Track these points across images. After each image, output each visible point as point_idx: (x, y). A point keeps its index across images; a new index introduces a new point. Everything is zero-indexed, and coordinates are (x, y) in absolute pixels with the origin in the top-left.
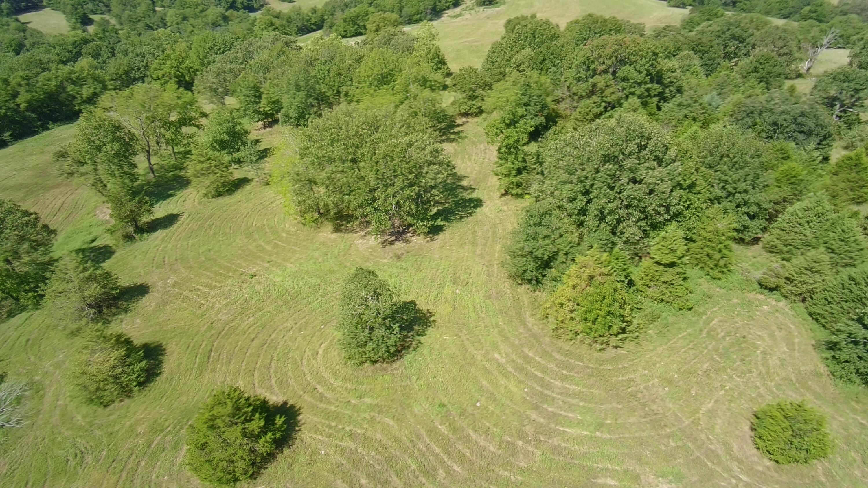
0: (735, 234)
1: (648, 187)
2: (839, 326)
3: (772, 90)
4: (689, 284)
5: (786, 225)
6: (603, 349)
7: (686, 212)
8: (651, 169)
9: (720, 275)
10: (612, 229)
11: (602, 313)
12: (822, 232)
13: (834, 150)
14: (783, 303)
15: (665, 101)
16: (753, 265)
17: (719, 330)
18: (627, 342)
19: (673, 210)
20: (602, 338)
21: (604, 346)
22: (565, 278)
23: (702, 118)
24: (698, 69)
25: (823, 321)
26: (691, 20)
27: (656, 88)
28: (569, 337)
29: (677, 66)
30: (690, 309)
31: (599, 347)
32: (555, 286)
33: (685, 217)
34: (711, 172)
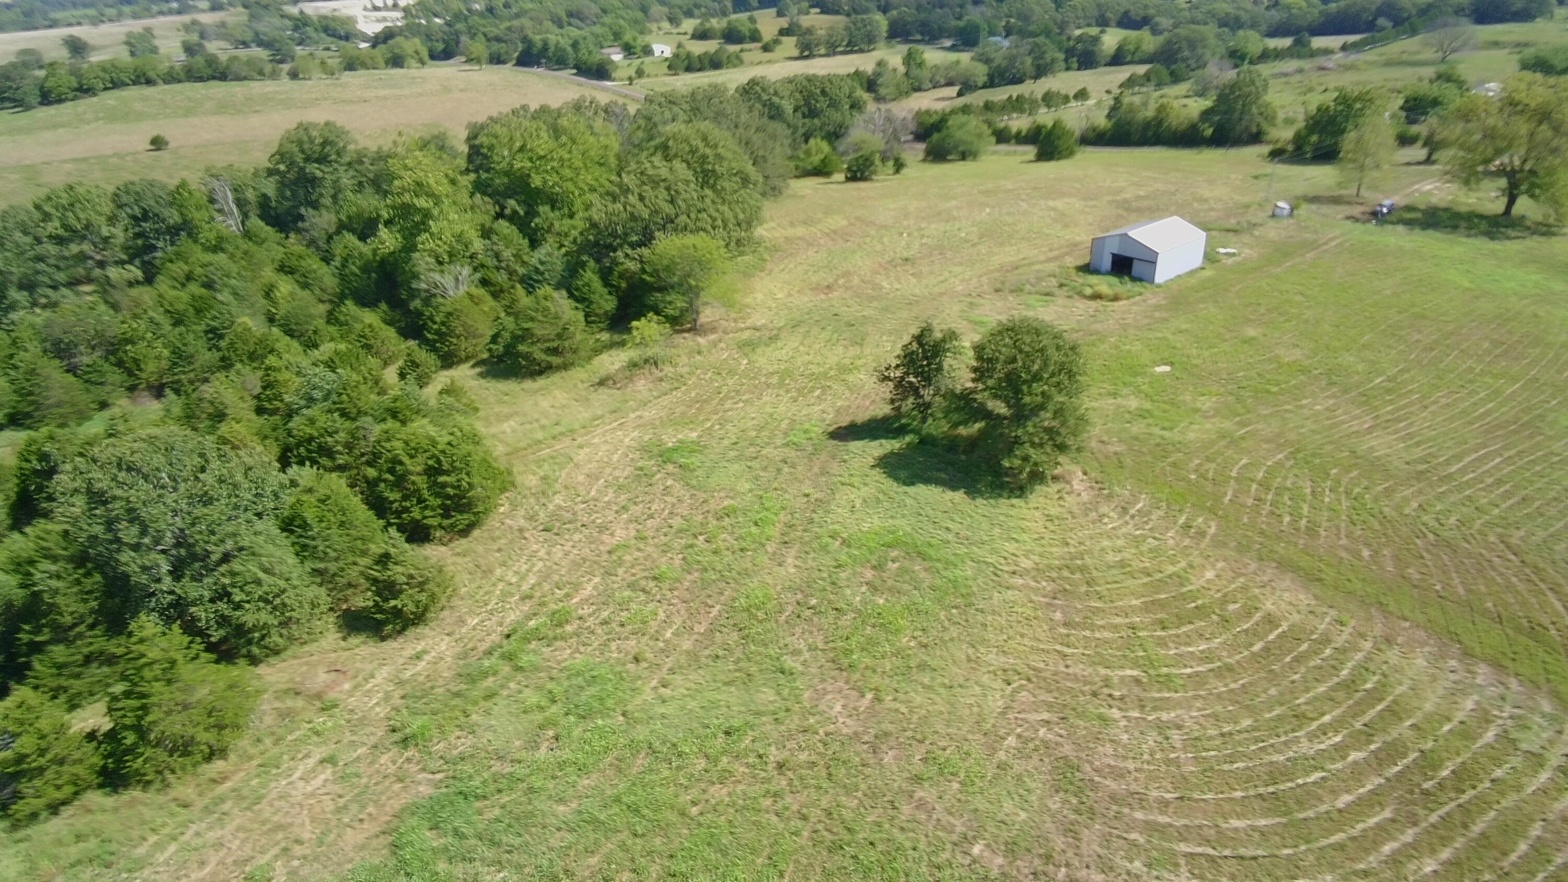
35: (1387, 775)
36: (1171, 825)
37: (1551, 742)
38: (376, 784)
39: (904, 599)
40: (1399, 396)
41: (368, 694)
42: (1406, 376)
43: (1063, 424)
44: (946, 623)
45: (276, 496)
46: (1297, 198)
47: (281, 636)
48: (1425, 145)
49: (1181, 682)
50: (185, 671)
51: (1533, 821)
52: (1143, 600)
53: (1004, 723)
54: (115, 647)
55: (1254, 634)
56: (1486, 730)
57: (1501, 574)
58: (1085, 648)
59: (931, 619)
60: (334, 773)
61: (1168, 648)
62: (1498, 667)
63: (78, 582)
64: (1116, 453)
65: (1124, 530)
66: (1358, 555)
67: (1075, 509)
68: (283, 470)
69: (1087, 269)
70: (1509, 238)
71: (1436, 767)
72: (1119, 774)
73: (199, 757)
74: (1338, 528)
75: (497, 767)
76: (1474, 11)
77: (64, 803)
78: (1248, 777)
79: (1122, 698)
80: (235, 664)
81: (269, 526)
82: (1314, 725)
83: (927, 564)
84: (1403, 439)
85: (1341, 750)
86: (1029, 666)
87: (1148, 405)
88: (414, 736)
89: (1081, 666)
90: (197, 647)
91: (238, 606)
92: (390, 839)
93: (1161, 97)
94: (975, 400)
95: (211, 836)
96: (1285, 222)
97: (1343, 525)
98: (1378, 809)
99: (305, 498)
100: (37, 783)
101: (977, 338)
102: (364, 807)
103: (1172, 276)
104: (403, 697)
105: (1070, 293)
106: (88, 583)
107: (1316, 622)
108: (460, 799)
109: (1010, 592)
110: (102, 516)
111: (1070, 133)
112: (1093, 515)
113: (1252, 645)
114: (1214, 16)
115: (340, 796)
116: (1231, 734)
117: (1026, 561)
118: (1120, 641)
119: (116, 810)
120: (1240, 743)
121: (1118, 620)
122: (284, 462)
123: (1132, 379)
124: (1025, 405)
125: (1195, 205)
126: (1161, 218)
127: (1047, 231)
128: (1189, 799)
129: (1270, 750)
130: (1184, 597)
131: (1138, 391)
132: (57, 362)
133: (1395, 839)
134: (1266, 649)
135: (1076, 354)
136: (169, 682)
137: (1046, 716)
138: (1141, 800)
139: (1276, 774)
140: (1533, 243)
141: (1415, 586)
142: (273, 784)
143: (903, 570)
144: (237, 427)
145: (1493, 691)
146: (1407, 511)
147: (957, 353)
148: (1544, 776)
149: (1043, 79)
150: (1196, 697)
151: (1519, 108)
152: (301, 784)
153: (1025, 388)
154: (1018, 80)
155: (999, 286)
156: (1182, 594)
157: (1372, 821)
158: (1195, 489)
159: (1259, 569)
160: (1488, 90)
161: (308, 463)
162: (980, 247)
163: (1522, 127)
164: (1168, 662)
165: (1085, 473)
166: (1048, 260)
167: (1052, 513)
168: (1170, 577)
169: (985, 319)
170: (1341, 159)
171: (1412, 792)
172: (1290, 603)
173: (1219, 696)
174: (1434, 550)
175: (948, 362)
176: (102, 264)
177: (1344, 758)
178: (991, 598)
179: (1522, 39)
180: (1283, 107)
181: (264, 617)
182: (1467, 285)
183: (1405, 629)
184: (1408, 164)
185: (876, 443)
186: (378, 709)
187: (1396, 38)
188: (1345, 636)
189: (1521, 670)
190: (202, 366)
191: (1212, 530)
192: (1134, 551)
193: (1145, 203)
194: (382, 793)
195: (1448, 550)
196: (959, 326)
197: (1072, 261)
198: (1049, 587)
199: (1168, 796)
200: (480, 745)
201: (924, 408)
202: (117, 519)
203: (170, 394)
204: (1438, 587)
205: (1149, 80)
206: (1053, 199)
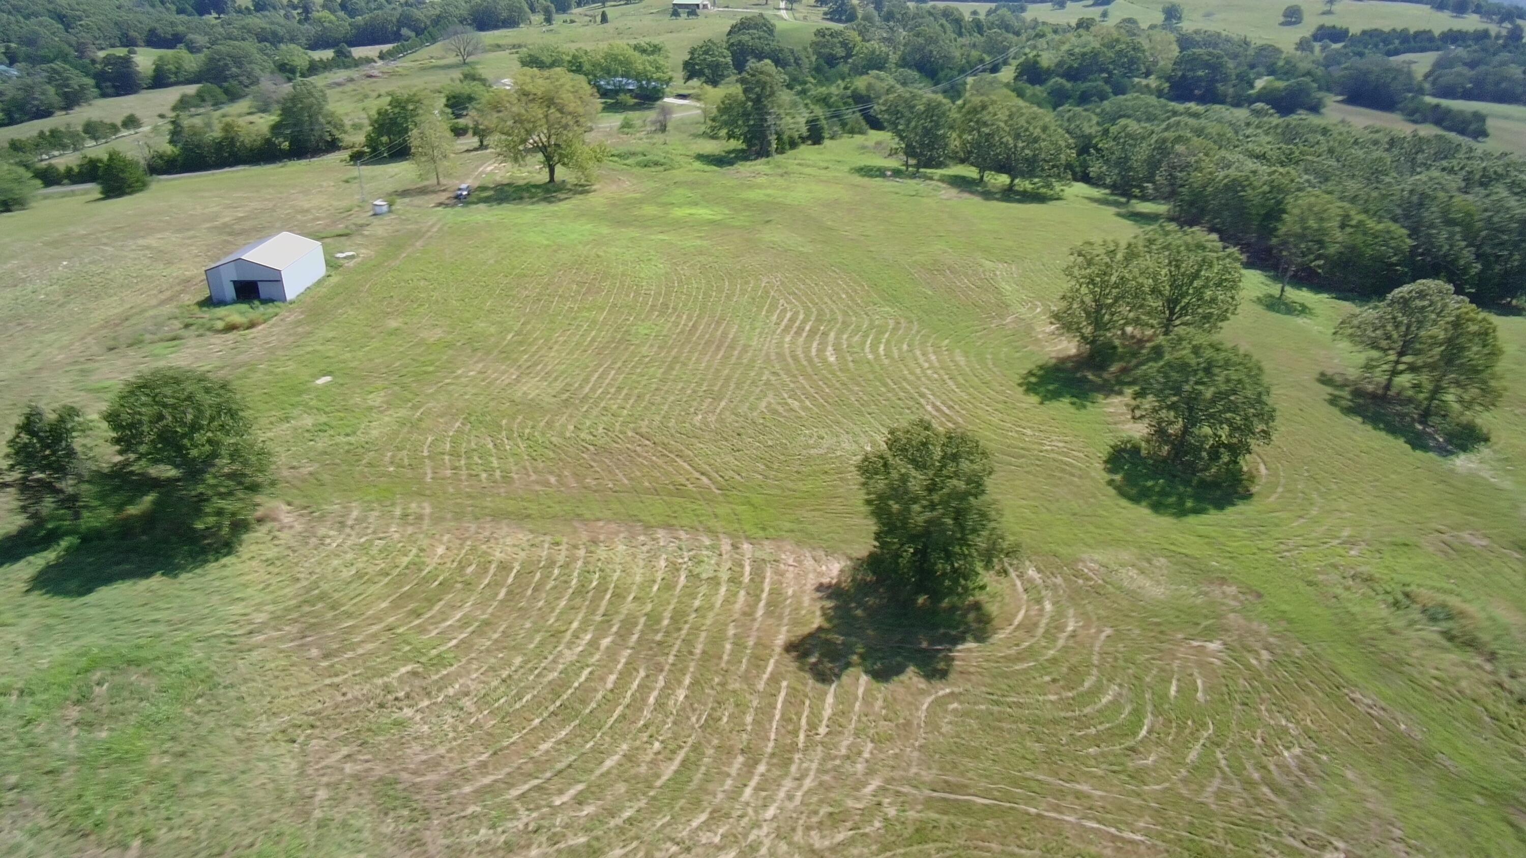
35: (631, 644)
36: (496, 781)
37: (718, 565)
39: (133, 719)
40: (530, 344)
42: (529, 327)
43: (245, 463)
44: (197, 718)
46: (390, 195)
48: (475, 134)
49: (452, 655)
51: (727, 625)
52: (391, 599)
53: (305, 782)
55: (495, 585)
56: (679, 576)
57: (645, 458)
58: (354, 669)
59: (176, 722)
61: (430, 631)
62: (669, 527)
64: (311, 474)
65: (349, 543)
66: (547, 484)
67: (293, 543)
69: (210, 302)
70: (560, 200)
71: (659, 621)
72: (434, 764)
74: (525, 468)
76: (474, 20)
78: (538, 703)
79: (407, 696)
82: (568, 635)
83: (144, 669)
84: (544, 379)
85: (593, 644)
86: (306, 714)
87: (323, 419)
89: (358, 687)
93: (224, 116)
94: (132, 473)
96: (387, 218)
97: (527, 464)
98: (635, 673)
101: (104, 406)
103: (302, 290)
105: (201, 331)
107: (538, 551)
109: (254, 654)
111: (133, 164)
112: (313, 541)
113: (497, 594)
114: (249, 31)
116: (510, 676)
117: (262, 615)
118: (384, 647)
120: (520, 680)
121: (375, 628)
123: (298, 399)
124: (194, 459)
125: (299, 217)
126: (269, 236)
127: (149, 273)
128: (501, 750)
129: (545, 672)
130: (426, 580)
131: (308, 409)
133: (653, 689)
134: (510, 593)
135: (229, 391)
137: (345, 751)
138: (464, 775)
139: (556, 689)
140: (577, 200)
141: (595, 491)
143: (116, 690)
145: (672, 547)
146: (568, 435)
147: (85, 429)
148: (723, 590)
149: (77, 109)
150: (469, 662)
151: (531, 97)
153: (186, 442)
154: (44, 113)
155: (111, 343)
156: (424, 578)
157: (635, 686)
158: (397, 480)
159: (479, 528)
160: (505, 85)
162: (71, 306)
163: (538, 112)
164: (435, 643)
165: (289, 504)
166: (162, 303)
167: (269, 556)
168: (407, 567)
169: (107, 384)
170: (414, 155)
171: (651, 649)
172: (514, 546)
173: (488, 650)
174: (597, 458)
175: (78, 442)
177: (598, 649)
178: (236, 669)
179: (516, 42)
180: (347, 114)
182: (546, 242)
183: (602, 527)
184: (468, 151)
185: (22, 564)
187: (422, 45)
188: (564, 553)
189: (683, 523)
191: (428, 510)
192: (365, 559)
193: (248, 224)
195: (607, 454)
196: (76, 399)
197: (190, 298)
198: (293, 629)
199: (483, 757)
201: (70, 502)
204: (611, 485)
205: (203, 100)
206: (143, 237)
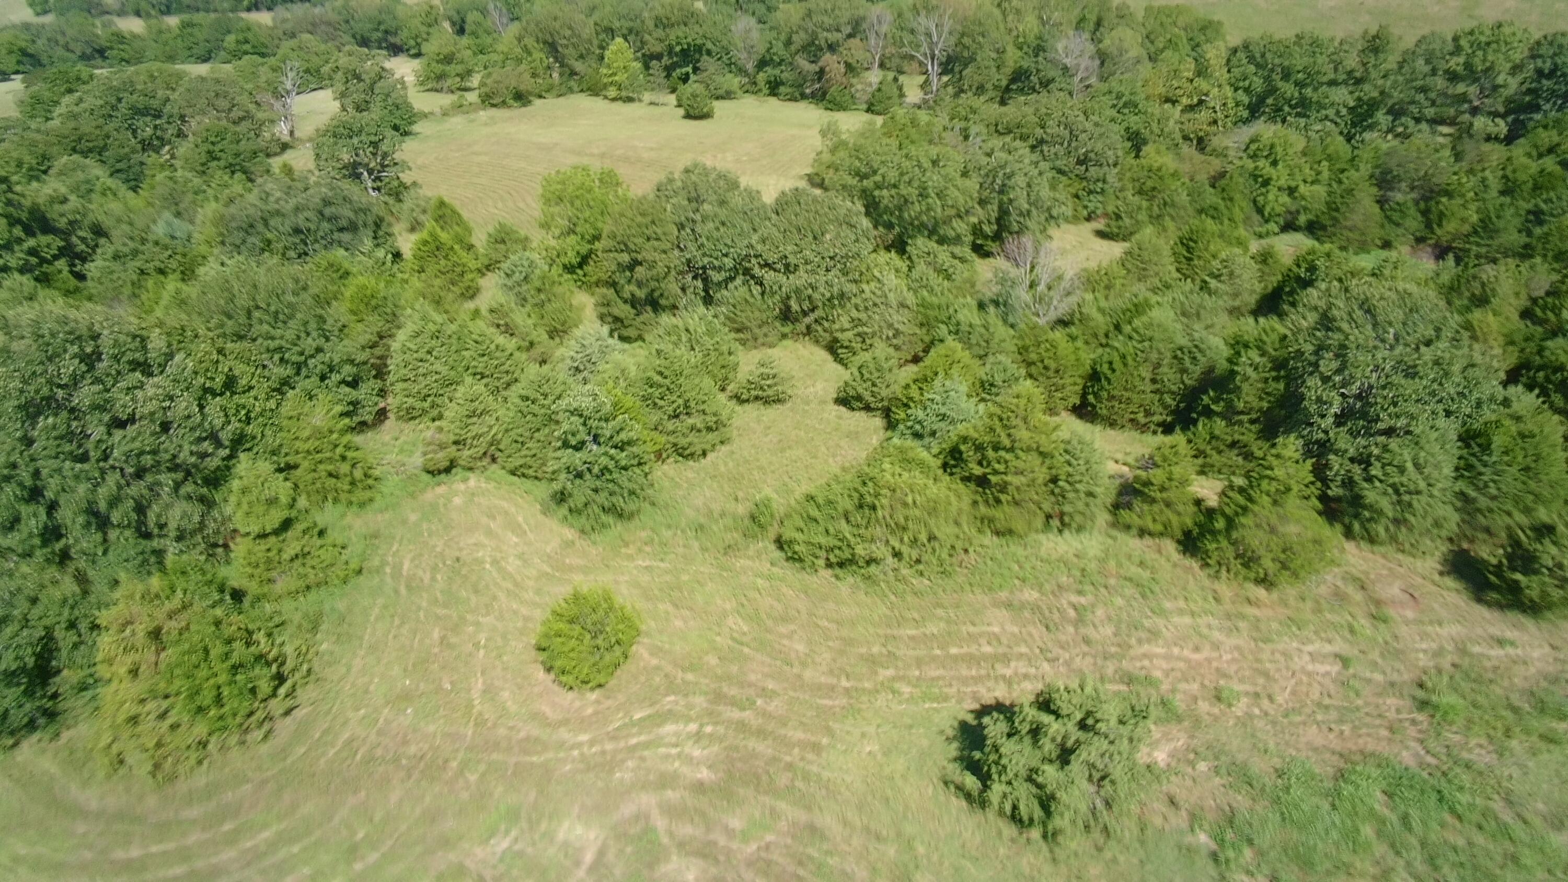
0: (347, 421)
1: (153, 421)
2: (551, 466)
3: (259, 180)
4: (333, 536)
5: (405, 371)
6: (269, 732)
7: (249, 429)
8: (135, 388)
9: (368, 494)
10: (138, 530)
11: (223, 678)
12: (455, 356)
13: (399, 239)
14: (473, 480)
15: (84, 260)
16: (402, 451)
17: (420, 573)
18: (299, 691)
19: (225, 436)
20: (253, 718)
21: (266, 727)
22: (103, 671)
23: (173, 264)
24: (110, 182)
25: (531, 472)
26: (37, 101)
27: (48, 243)
28: (192, 761)
29: (63, 190)
30: (360, 572)
31: (259, 734)
32: (94, 698)
33: (254, 438)
34: (246, 344)
38: (1367, 714)
41: (1424, 636)
45: (1479, 404)
47: (1387, 529)
50: (1292, 502)
54: (1258, 448)
60: (1339, 673)
63: (1266, 380)
68: (1505, 384)
73: (1252, 575)
75: (1498, 805)
77: (1151, 534)
80: (1331, 524)
81: (1451, 428)
88: (1436, 707)
90: (1314, 490)
91: (1369, 479)
92: (1342, 765)
95: (1217, 635)
99: (1507, 422)
100: (1146, 507)
102: (1341, 721)
104: (1454, 665)
106: (1273, 385)
108: (1434, 796)
110: (1317, 339)
115: (1329, 696)
119: (1175, 565)
122: (1512, 377)
132: (1374, 190)
136: (1275, 502)
142: (1286, 638)
144: (1490, 317)
152: (1307, 658)
161: (1537, 391)
176: (1475, 111)
181: (1386, 504)
186: (1421, 655)
190: (1500, 245)
194: (1367, 725)
200: (1498, 772)
202: (1328, 348)
203: (1450, 259)
